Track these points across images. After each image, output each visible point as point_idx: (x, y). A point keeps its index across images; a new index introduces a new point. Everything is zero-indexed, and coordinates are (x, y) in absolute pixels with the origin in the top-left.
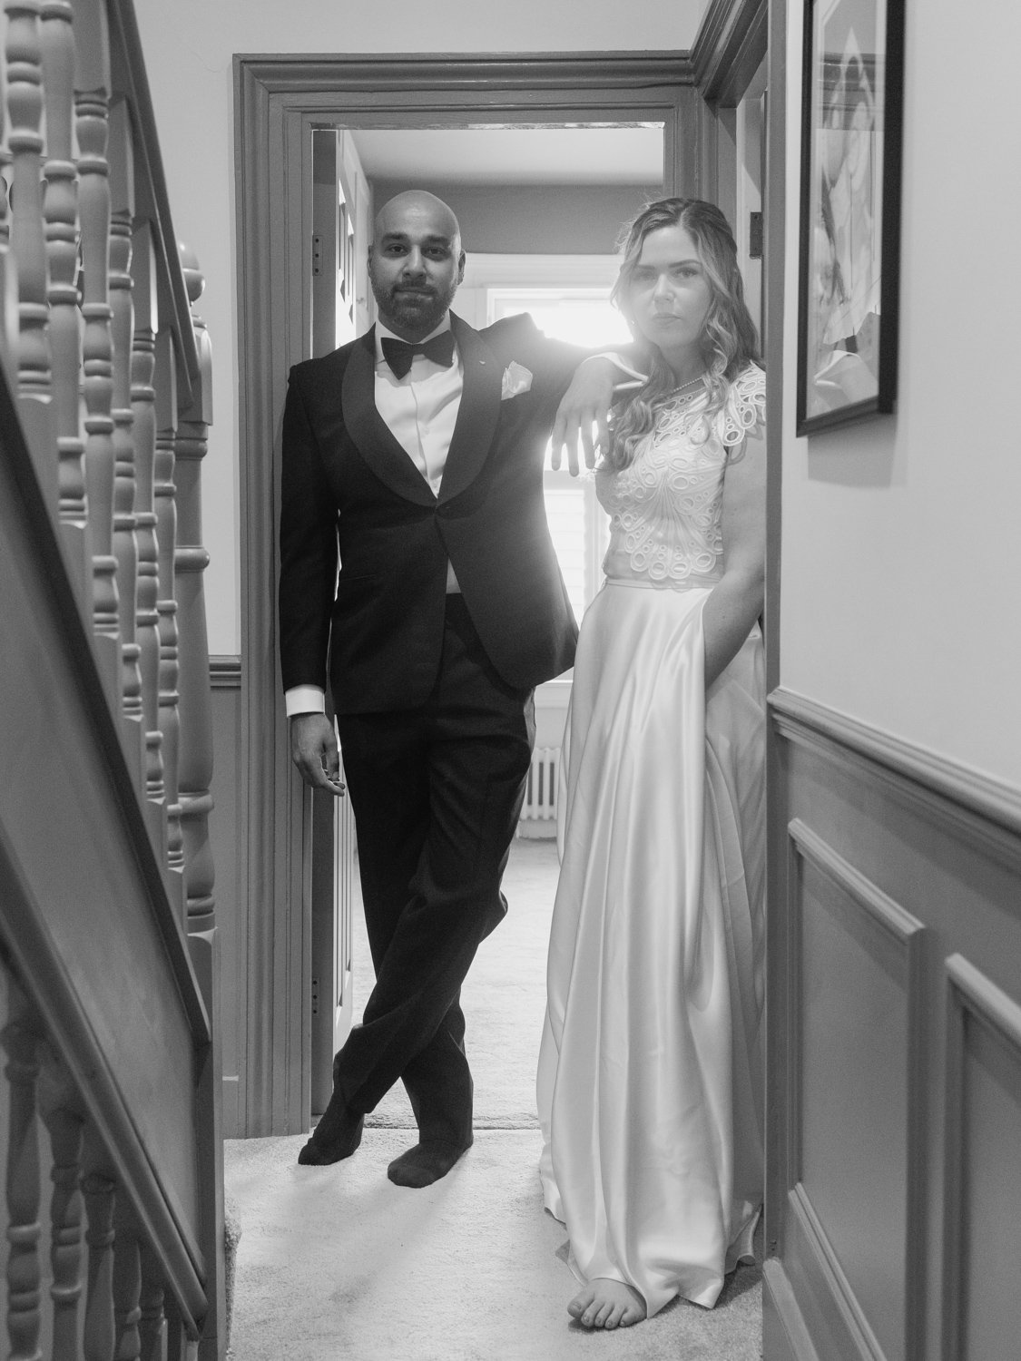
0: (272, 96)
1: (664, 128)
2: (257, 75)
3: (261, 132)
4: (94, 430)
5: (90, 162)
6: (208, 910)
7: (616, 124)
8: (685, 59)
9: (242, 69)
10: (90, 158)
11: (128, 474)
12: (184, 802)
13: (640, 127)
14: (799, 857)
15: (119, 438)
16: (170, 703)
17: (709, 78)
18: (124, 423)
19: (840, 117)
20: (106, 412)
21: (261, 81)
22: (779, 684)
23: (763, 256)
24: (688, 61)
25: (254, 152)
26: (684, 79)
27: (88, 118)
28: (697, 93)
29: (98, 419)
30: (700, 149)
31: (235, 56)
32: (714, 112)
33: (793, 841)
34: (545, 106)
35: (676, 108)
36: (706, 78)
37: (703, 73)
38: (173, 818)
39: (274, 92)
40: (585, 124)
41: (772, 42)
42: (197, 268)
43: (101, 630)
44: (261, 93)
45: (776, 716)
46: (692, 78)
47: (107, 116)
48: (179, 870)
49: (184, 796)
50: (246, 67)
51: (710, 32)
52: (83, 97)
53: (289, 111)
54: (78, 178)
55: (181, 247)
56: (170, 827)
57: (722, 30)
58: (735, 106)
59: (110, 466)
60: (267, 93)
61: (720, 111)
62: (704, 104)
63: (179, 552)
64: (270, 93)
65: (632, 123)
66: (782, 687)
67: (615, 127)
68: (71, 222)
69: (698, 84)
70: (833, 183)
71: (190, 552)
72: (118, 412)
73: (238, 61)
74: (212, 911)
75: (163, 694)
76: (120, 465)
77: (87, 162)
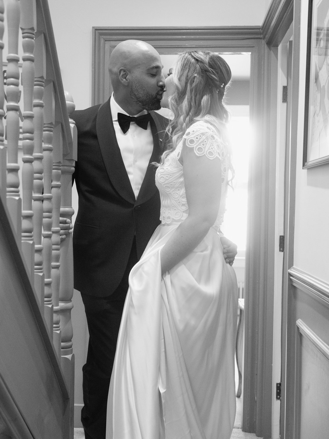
0: (106, 42)
1: (251, 55)
2: (101, 34)
3: (102, 55)
4: (26, 161)
5: (27, 56)
6: (71, 347)
7: (233, 53)
8: (259, 29)
9: (95, 32)
10: (27, 55)
11: (40, 179)
12: (62, 305)
13: (242, 54)
14: (301, 335)
15: (36, 165)
16: (57, 267)
17: (268, 36)
18: (40, 159)
19: (324, 43)
20: (31, 154)
21: (102, 37)
22: (293, 265)
23: (287, 102)
24: (260, 30)
25: (99, 63)
26: (259, 36)
27: (27, 39)
28: (263, 42)
29: (28, 157)
30: (264, 62)
31: (93, 27)
32: (270, 49)
33: (298, 328)
34: (206, 46)
35: (255, 47)
36: (267, 36)
37: (266, 35)
38: (57, 312)
39: (107, 41)
40: (221, 53)
41: (295, 16)
42: (73, 102)
43: (24, 240)
44: (102, 41)
45: (291, 277)
46: (262, 36)
47: (34, 39)
48: (58, 332)
49: (62, 303)
50: (97, 31)
51: (270, 17)
52: (25, 31)
53: (112, 48)
54: (21, 61)
55: (66, 94)
56: (55, 315)
57: (274, 17)
58: (277, 46)
59: (32, 176)
60: (104, 41)
61: (272, 48)
62: (266, 46)
63: (62, 209)
64: (105, 41)
65: (239, 53)
66: (294, 266)
67: (233, 54)
68: (17, 78)
69: (264, 38)
70: (320, 69)
71: (67, 209)
72: (36, 154)
73: (94, 29)
74: (72, 347)
75: (54, 264)
76: (36, 175)
77: (26, 56)
